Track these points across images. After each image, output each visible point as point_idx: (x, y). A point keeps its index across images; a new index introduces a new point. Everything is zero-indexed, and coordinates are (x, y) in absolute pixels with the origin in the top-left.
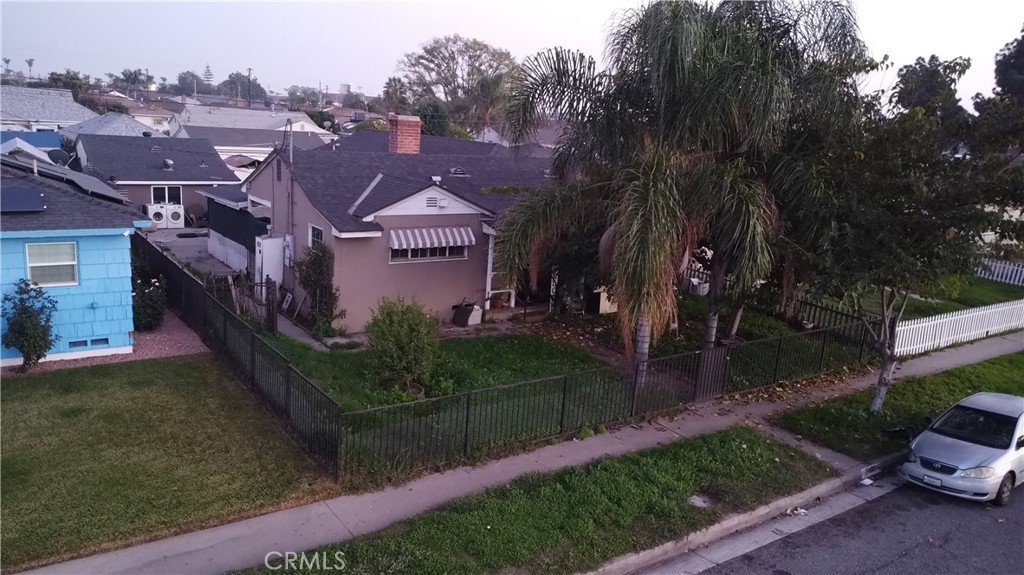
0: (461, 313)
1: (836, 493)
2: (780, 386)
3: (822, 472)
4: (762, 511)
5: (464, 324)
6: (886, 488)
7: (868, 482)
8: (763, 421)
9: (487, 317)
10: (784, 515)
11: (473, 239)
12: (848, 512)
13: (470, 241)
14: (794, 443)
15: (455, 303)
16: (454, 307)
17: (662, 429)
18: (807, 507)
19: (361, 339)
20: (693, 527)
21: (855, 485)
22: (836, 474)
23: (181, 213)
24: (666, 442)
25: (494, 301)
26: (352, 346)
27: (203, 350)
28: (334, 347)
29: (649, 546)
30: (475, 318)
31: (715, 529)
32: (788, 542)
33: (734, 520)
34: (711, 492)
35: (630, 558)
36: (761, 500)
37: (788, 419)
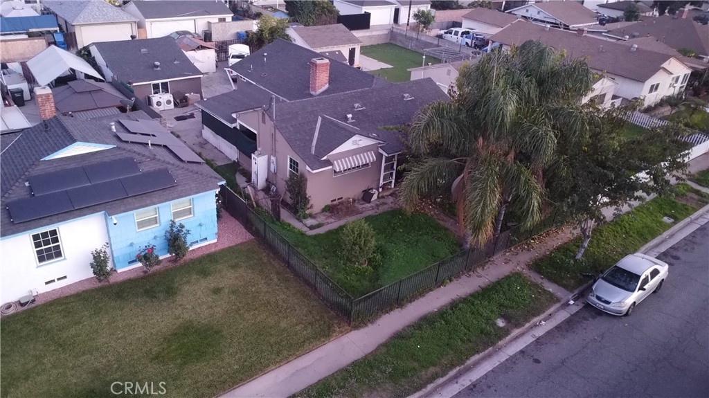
0: (366, 196)
1: (558, 310)
2: (533, 239)
3: (553, 299)
4: (527, 325)
5: (369, 201)
6: (581, 306)
7: (572, 302)
8: (525, 267)
9: (380, 195)
10: (536, 326)
11: (375, 158)
12: (562, 323)
13: (373, 159)
14: (540, 280)
15: (364, 189)
16: (363, 191)
17: (480, 277)
18: (545, 320)
19: (321, 219)
20: (500, 339)
21: (567, 305)
22: (558, 300)
23: (172, 99)
24: (483, 285)
25: (384, 187)
26: (319, 226)
27: (249, 236)
28: (311, 228)
29: (483, 350)
30: (375, 197)
31: (508, 338)
32: (538, 342)
33: (516, 332)
34: (506, 317)
35: (477, 357)
36: (527, 321)
37: (537, 266)
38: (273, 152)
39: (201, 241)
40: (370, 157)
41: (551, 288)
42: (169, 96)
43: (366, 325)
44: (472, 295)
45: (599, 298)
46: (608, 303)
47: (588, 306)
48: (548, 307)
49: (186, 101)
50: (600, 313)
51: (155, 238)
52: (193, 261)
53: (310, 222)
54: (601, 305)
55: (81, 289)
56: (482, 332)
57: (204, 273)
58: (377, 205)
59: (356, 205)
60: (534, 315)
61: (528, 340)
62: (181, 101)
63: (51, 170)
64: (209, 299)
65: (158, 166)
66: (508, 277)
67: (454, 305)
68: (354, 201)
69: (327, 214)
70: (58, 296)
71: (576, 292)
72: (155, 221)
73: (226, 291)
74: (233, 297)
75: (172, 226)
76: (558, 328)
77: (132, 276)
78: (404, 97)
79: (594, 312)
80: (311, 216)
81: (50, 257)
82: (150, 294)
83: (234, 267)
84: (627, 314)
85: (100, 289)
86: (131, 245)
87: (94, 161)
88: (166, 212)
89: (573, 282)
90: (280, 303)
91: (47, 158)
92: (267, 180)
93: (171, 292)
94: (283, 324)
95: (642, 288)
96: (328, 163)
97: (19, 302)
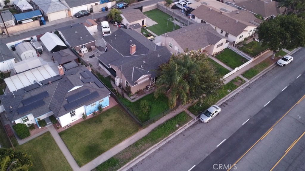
0: (147, 88)
1: (192, 122)
3: (191, 118)
4: (184, 126)
5: (148, 89)
6: (198, 120)
7: (196, 119)
8: (186, 109)
9: (151, 87)
10: (186, 126)
14: (189, 113)
15: (146, 86)
17: (174, 113)
18: (188, 124)
19: (135, 96)
20: (176, 130)
21: (195, 120)
22: (192, 119)
23: (87, 50)
24: (175, 115)
25: (151, 85)
26: (134, 99)
27: (117, 103)
28: (132, 99)
29: (172, 133)
30: (149, 88)
31: (179, 130)
32: (185, 130)
33: (180, 128)
34: (179, 125)
35: (171, 135)
36: (184, 125)
37: (189, 109)
38: (121, 78)
39: (105, 106)
40: (148, 79)
41: (191, 115)
42: (86, 49)
43: (146, 128)
44: (171, 119)
45: (201, 119)
46: (203, 120)
47: (199, 120)
48: (189, 121)
49: (91, 49)
50: (202, 122)
51: (95, 108)
52: (104, 112)
53: (132, 97)
54: (202, 120)
55: (80, 121)
56: (172, 129)
57: (107, 115)
58: (150, 90)
59: (144, 91)
60: (186, 123)
61: (183, 130)
62: (90, 50)
63: (70, 95)
64: (110, 123)
65: (94, 91)
66: (181, 113)
67: (167, 122)
68: (143, 89)
69: (136, 94)
70: (75, 124)
71: (197, 116)
72: (95, 104)
73: (113, 120)
74: (115, 122)
75: (99, 105)
76: (191, 126)
77: (91, 117)
78: (157, 56)
79: (200, 122)
80: (132, 95)
81: (73, 115)
82: (96, 122)
83: (114, 113)
84: (208, 122)
85: (84, 121)
86: (90, 110)
87: (79, 91)
88: (97, 103)
89: (197, 113)
90: (126, 123)
91: (69, 91)
92: (120, 84)
93: (101, 121)
94: (127, 129)
95: (212, 116)
96: (136, 83)
97: (67, 125)
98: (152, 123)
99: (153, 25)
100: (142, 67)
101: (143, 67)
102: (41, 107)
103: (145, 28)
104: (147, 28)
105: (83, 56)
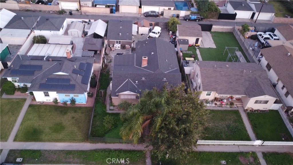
8: (150, 151)
14: (148, 157)
19: (115, 108)
26: (112, 110)
27: (92, 105)
28: (110, 110)
39: (81, 102)
40: (134, 97)
41: (148, 160)
42: (119, 45)
43: (93, 143)
44: (124, 150)
49: (125, 48)
51: (68, 99)
53: (111, 108)
57: (75, 112)
62: (123, 47)
63: (53, 77)
64: (70, 119)
65: (74, 83)
67: (116, 150)
69: (118, 107)
70: (47, 104)
72: (69, 96)
73: (75, 119)
75: (72, 98)
78: (163, 79)
80: (113, 106)
81: (47, 96)
82: (61, 112)
85: (54, 106)
86: (63, 99)
88: (72, 95)
91: (54, 74)
93: (65, 113)
96: (117, 96)
97: (40, 102)
98: (102, 143)
99: (209, 48)
100: (136, 83)
101: (138, 83)
102: (28, 76)
103: (196, 47)
104: (199, 48)
105: (114, 51)
